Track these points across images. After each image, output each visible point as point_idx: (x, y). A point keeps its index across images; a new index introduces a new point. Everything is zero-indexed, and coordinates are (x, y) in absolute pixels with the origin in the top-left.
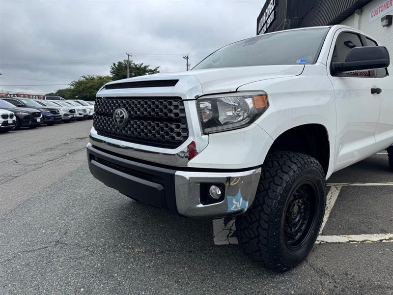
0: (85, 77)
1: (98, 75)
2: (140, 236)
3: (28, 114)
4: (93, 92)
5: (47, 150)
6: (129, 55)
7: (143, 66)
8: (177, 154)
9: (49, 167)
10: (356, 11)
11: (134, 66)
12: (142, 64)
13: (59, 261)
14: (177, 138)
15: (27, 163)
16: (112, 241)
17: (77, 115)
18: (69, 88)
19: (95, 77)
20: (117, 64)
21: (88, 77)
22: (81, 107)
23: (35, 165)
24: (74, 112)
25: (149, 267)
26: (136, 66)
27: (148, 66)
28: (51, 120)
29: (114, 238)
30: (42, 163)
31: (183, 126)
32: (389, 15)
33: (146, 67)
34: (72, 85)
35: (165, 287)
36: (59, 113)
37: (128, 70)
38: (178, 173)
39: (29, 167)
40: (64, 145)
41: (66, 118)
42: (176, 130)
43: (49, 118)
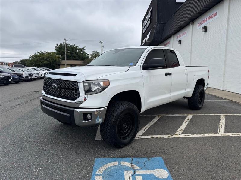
0: (38, 53)
1: (47, 52)
2: (63, 138)
3: (3, 77)
4: (44, 62)
5: (17, 98)
6: (66, 40)
7: (75, 46)
8: (76, 102)
9: (19, 108)
10: (191, 22)
11: (70, 46)
12: (75, 45)
13: (27, 147)
14: (76, 97)
15: (6, 106)
16: (50, 140)
17: (33, 77)
18: (28, 59)
19: (45, 52)
20: (59, 44)
21: (40, 52)
22: (36, 72)
23: (11, 107)
24: (32, 75)
25: (65, 148)
26: (71, 46)
27: (78, 46)
28: (17, 80)
29: (51, 139)
30: (15, 106)
31: (78, 92)
32: (205, 27)
33: (77, 47)
34: (30, 57)
35: (71, 154)
36: (23, 76)
37: (66, 49)
38: (75, 110)
39: (8, 108)
40: (26, 96)
41: (27, 79)
42: (75, 93)
43: (16, 79)
